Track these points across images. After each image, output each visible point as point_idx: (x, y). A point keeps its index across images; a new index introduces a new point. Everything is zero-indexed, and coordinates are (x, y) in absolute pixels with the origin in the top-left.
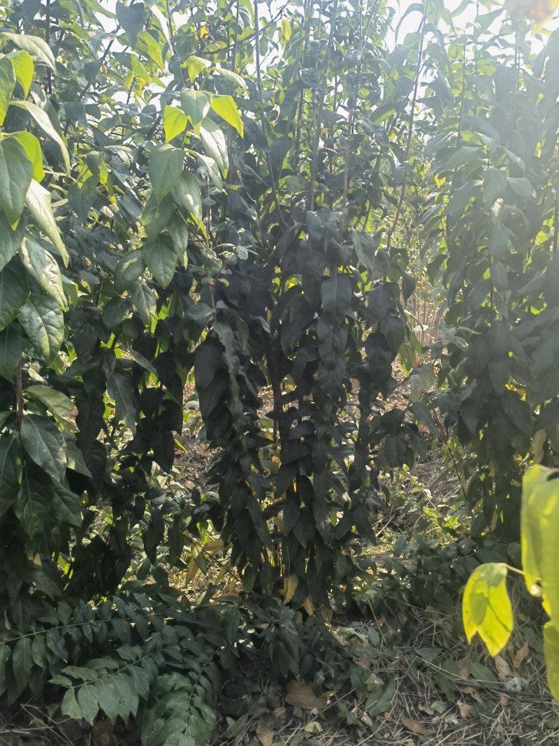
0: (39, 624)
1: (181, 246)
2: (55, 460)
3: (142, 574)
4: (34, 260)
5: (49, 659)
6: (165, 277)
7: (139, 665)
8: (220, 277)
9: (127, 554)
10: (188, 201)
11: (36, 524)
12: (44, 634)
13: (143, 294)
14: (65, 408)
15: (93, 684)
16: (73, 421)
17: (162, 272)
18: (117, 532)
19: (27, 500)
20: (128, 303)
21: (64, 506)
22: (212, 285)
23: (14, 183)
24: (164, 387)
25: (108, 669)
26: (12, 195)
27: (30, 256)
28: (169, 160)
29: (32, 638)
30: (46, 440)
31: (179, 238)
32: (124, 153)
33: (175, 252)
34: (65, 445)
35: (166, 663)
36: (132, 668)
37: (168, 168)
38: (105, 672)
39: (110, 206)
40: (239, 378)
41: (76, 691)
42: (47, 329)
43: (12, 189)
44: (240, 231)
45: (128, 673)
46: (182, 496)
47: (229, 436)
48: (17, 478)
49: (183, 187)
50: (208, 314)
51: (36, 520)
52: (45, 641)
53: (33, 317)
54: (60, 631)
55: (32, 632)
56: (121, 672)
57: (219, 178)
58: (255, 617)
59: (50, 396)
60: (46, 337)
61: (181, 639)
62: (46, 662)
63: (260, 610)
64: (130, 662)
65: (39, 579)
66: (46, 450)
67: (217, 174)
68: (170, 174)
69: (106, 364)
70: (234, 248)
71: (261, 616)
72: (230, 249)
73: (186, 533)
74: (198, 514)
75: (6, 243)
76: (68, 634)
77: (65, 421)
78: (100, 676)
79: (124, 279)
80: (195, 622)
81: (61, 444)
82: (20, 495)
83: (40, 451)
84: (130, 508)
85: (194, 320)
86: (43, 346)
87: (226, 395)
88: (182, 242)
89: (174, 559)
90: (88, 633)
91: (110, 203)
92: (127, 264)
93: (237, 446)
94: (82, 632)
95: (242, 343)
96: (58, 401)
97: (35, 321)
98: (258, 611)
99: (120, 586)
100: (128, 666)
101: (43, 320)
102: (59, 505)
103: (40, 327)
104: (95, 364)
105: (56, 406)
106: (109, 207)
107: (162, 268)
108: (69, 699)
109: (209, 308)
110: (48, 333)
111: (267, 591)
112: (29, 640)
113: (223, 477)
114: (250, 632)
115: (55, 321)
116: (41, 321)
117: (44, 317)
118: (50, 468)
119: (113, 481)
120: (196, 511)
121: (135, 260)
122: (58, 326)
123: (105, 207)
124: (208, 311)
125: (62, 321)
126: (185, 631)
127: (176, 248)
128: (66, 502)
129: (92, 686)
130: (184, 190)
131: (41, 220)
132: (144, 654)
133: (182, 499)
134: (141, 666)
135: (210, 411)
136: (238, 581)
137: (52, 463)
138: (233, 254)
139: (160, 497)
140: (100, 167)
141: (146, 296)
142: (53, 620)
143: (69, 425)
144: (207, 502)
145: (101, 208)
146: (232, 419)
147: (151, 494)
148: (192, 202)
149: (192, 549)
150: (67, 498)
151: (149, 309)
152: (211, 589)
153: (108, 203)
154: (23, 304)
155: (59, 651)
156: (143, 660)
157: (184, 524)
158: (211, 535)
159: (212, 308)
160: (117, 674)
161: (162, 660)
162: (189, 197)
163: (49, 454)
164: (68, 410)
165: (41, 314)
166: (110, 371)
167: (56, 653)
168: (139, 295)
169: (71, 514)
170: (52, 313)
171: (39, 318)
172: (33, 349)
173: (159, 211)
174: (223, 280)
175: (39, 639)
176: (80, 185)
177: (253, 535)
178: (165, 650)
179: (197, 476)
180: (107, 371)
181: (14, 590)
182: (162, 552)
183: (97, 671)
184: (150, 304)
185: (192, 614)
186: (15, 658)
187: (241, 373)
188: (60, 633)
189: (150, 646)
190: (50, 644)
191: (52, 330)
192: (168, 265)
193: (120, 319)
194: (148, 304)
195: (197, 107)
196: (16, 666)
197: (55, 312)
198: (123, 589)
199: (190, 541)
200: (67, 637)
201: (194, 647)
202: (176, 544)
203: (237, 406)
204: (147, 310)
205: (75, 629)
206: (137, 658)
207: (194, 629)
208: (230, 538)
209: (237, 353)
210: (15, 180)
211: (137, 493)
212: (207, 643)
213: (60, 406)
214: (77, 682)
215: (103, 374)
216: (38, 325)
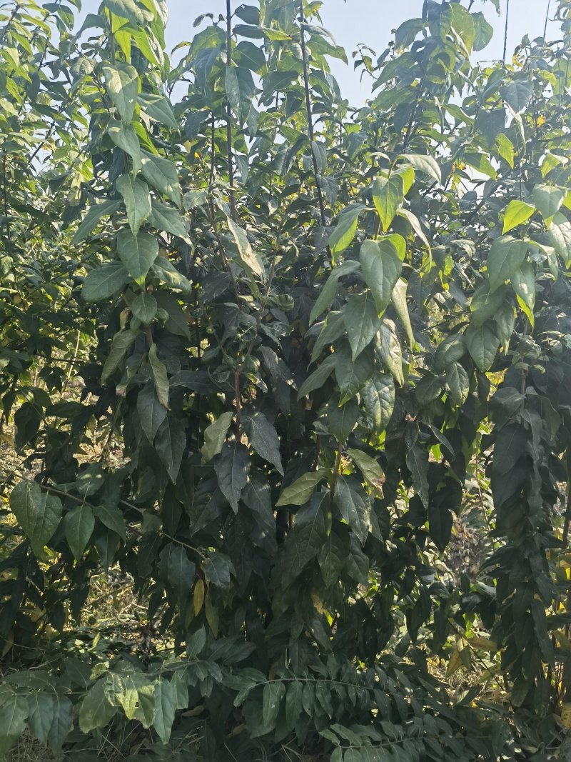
0: (311, 671)
1: (506, 332)
2: (360, 521)
3: (401, 650)
4: (384, 343)
5: (316, 710)
6: (485, 361)
7: (401, 745)
8: (536, 364)
9: (389, 626)
10: (523, 289)
11: (333, 575)
12: (314, 683)
13: (457, 376)
14: (375, 474)
15: (358, 749)
16: (380, 487)
17: (482, 356)
18: (382, 600)
19: (328, 552)
20: (442, 383)
21: (355, 565)
22: (525, 371)
23: (386, 279)
24: (447, 463)
25: (372, 740)
26: (384, 289)
27: (381, 339)
28: (510, 252)
29: (304, 683)
30: (356, 501)
31: (505, 324)
32: (468, 246)
33: (498, 338)
34: (370, 508)
35: (426, 753)
36: (394, 747)
37: (508, 259)
38: (369, 742)
39: (443, 292)
40: (541, 469)
41: (344, 750)
42: (381, 402)
43: (384, 284)
44: (560, 316)
45: (390, 749)
46: (449, 579)
47: (522, 529)
48: (326, 530)
49: (519, 276)
50: (518, 399)
51: (332, 572)
52: (315, 690)
53: (372, 391)
54: (328, 685)
55: (304, 677)
56: (383, 747)
57: (556, 267)
58: (523, 736)
59: (365, 461)
60: (379, 410)
61: (441, 733)
62: (313, 712)
63: (528, 729)
64: (393, 740)
65: (316, 627)
66: (354, 510)
67: (554, 263)
68: (509, 264)
69: (409, 437)
70: (560, 336)
71: (529, 737)
72: (556, 337)
73: (451, 620)
74: (467, 603)
75: (368, 328)
76: (334, 690)
77: (373, 486)
78: (364, 744)
79: (444, 360)
80: (454, 719)
81: (367, 507)
82: (323, 546)
83: (350, 510)
84: (399, 580)
85: (501, 405)
86: (377, 418)
87: (525, 486)
88: (508, 328)
89: (437, 646)
90: (352, 695)
91: (444, 290)
92: (448, 346)
93: (528, 543)
94: (348, 694)
95: (550, 434)
96: (371, 466)
97: (373, 395)
98: (526, 730)
99: (378, 657)
100: (390, 743)
101: (379, 394)
102: (351, 563)
103: (376, 400)
104: (398, 435)
105: (368, 471)
106: (442, 294)
107: (482, 352)
108: (337, 758)
109: (518, 394)
110: (382, 406)
111: (540, 711)
112: (301, 684)
113: (507, 572)
114: (517, 751)
115: (388, 396)
116: (377, 395)
117: (380, 392)
118: (355, 527)
119: (388, 548)
120: (465, 600)
121: (457, 342)
122: (390, 401)
123: (438, 294)
124: (519, 397)
125: (394, 396)
126: (445, 726)
127: (500, 333)
128: (357, 561)
129: (357, 752)
130: (519, 280)
131: (399, 310)
132: (406, 736)
133: (450, 582)
134: (402, 747)
135: (504, 500)
136: (503, 690)
137: (357, 523)
138: (559, 342)
139: (430, 576)
140: (446, 260)
141: (460, 376)
142: (323, 671)
143: (376, 490)
144: (477, 593)
145: (435, 294)
146: (528, 511)
147: (421, 570)
148: (526, 292)
149: (457, 640)
150: (359, 557)
151: (462, 390)
152: (475, 690)
153: (441, 290)
154: (368, 378)
155: (326, 705)
156: (405, 741)
157: (451, 611)
158: (476, 630)
159: (521, 392)
160: (379, 747)
161: (424, 748)
162: (524, 286)
163: (356, 514)
164: (377, 476)
165: (378, 389)
166: (412, 444)
167: (323, 706)
168: (454, 375)
169: (360, 574)
170: (386, 389)
171: (376, 392)
172: (361, 418)
173: (489, 298)
174: (539, 367)
175: (309, 686)
176: (422, 275)
177: (533, 644)
178: (426, 739)
179: (449, 557)
180: (409, 444)
181: (296, 633)
182: (424, 634)
183: (361, 737)
184: (463, 385)
185: (451, 710)
186: (288, 699)
187: (544, 464)
188: (328, 688)
189: (412, 730)
190: (319, 695)
191: (385, 404)
192: (489, 350)
193: (433, 396)
194: (461, 385)
195: (550, 201)
196: (288, 707)
197: (389, 388)
198: (381, 660)
199: (456, 632)
200: (334, 693)
201: (456, 747)
202: (442, 630)
203: (536, 500)
204: (460, 391)
205: (341, 687)
206: (399, 739)
207: (455, 726)
208: (506, 639)
209: (543, 443)
210: (387, 277)
211: (408, 566)
212: (467, 746)
213: (371, 472)
214: (345, 743)
215: (405, 446)
216: (374, 398)
